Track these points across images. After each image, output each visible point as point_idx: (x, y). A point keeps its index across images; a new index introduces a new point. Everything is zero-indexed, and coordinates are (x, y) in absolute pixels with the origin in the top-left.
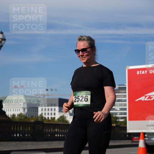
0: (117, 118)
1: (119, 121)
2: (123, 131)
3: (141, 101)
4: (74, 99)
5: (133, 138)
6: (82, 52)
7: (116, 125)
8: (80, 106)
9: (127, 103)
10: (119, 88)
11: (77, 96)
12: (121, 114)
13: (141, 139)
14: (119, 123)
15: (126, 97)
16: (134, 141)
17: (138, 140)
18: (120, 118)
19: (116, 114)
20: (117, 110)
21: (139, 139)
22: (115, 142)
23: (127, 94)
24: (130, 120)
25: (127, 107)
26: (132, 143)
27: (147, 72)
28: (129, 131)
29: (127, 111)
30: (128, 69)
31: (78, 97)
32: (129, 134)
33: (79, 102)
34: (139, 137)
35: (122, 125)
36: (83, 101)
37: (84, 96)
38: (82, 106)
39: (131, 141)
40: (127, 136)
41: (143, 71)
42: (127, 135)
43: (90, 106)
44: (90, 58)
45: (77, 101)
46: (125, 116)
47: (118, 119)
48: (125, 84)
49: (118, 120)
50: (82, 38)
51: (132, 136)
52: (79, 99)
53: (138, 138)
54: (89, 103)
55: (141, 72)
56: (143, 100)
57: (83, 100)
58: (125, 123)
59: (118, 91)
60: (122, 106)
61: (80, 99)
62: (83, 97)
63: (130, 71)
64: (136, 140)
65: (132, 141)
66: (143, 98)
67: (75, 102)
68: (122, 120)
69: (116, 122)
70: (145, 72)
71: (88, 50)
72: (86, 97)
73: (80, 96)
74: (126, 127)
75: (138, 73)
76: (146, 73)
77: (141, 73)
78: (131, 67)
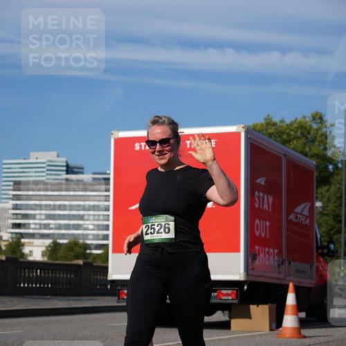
0: (87, 247)
1: (90, 254)
2: (99, 277)
4: (145, 230)
5: (121, 291)
6: (160, 144)
7: (84, 263)
8: (156, 241)
9: (111, 213)
10: (94, 179)
11: (150, 225)
12: (96, 237)
14: (92, 257)
15: (109, 201)
16: (122, 299)
18: (93, 247)
19: (86, 237)
20: (87, 229)
22: (80, 300)
23: (111, 193)
24: (114, 252)
25: (111, 223)
26: (118, 302)
28: (113, 275)
29: (110, 232)
30: (116, 137)
31: (152, 225)
32: (113, 282)
33: (155, 234)
35: (99, 263)
36: (161, 233)
37: (163, 224)
38: (159, 241)
39: (116, 298)
40: (109, 287)
42: (107, 286)
43: (174, 241)
44: (174, 156)
45: (151, 233)
46: (105, 242)
47: (90, 249)
48: (108, 172)
49: (88, 251)
50: (161, 121)
51: (119, 288)
52: (154, 229)
54: (172, 235)
55: (143, 144)
57: (162, 230)
58: (105, 257)
59: (91, 188)
60: (99, 220)
61: (157, 229)
63: (119, 142)
65: (119, 298)
67: (147, 234)
68: (99, 252)
69: (85, 256)
71: (172, 141)
72: (167, 226)
73: (156, 224)
74: (107, 268)
75: (137, 147)
77: (143, 148)
78: (123, 135)
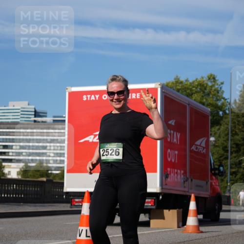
1: (51, 173)
2: (57, 190)
3: (87, 142)
4: (102, 153)
5: (73, 200)
7: (47, 180)
8: (110, 161)
9: (66, 144)
10: (54, 121)
11: (105, 149)
13: (85, 202)
14: (52, 176)
16: (74, 205)
17: (81, 204)
21: (82, 202)
23: (66, 131)
24: (69, 171)
25: (66, 151)
26: (71, 208)
27: (99, 98)
28: (67, 188)
29: (65, 159)
30: (70, 91)
31: (107, 150)
32: (67, 193)
33: (109, 156)
34: (83, 199)
35: (57, 180)
36: (113, 155)
37: (115, 149)
38: (112, 161)
39: (69, 205)
40: (64, 197)
41: (93, 96)
42: (63, 196)
43: (121, 161)
45: (106, 155)
48: (64, 116)
49: (50, 172)
50: (118, 78)
51: (72, 197)
52: (108, 152)
53: (80, 200)
54: (120, 157)
55: (89, 96)
56: (91, 140)
57: (114, 153)
58: (62, 176)
59: (52, 126)
61: (110, 152)
62: (113, 150)
63: (72, 94)
64: (77, 204)
65: (72, 205)
66: (90, 138)
67: (103, 155)
69: (48, 175)
70: (95, 97)
72: (117, 150)
73: (110, 149)
74: (63, 184)
75: (85, 98)
76: (97, 99)
77: (89, 99)
78: (75, 89)
